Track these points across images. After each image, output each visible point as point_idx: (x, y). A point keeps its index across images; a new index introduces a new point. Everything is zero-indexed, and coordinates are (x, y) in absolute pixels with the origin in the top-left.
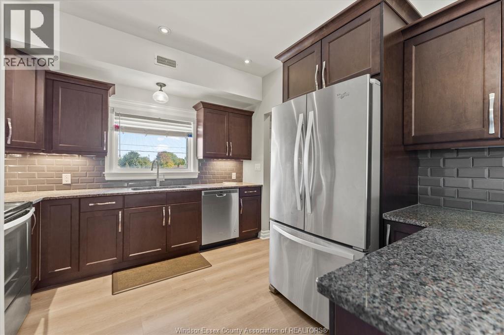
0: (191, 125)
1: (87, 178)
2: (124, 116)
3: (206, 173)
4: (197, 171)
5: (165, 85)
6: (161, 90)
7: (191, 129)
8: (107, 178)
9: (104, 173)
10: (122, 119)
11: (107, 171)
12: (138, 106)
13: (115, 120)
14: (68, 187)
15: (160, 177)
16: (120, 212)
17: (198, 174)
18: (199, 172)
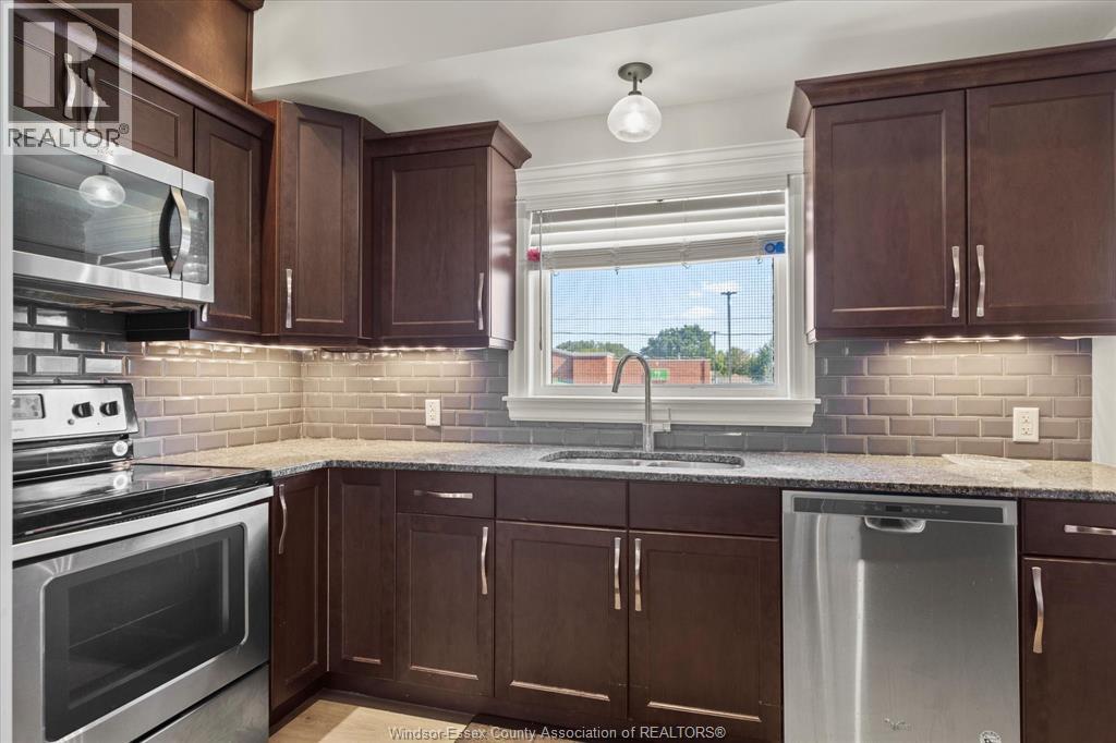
1: (471, 411)
2: (554, 220)
3: (855, 407)
4: (810, 397)
5: (647, 69)
6: (635, 92)
7: (779, 221)
8: (514, 415)
9: (504, 398)
10: (548, 230)
11: (512, 394)
12: (587, 177)
13: (533, 238)
14: (435, 434)
15: (655, 416)
16: (486, 529)
17: (814, 410)
18: (819, 401)
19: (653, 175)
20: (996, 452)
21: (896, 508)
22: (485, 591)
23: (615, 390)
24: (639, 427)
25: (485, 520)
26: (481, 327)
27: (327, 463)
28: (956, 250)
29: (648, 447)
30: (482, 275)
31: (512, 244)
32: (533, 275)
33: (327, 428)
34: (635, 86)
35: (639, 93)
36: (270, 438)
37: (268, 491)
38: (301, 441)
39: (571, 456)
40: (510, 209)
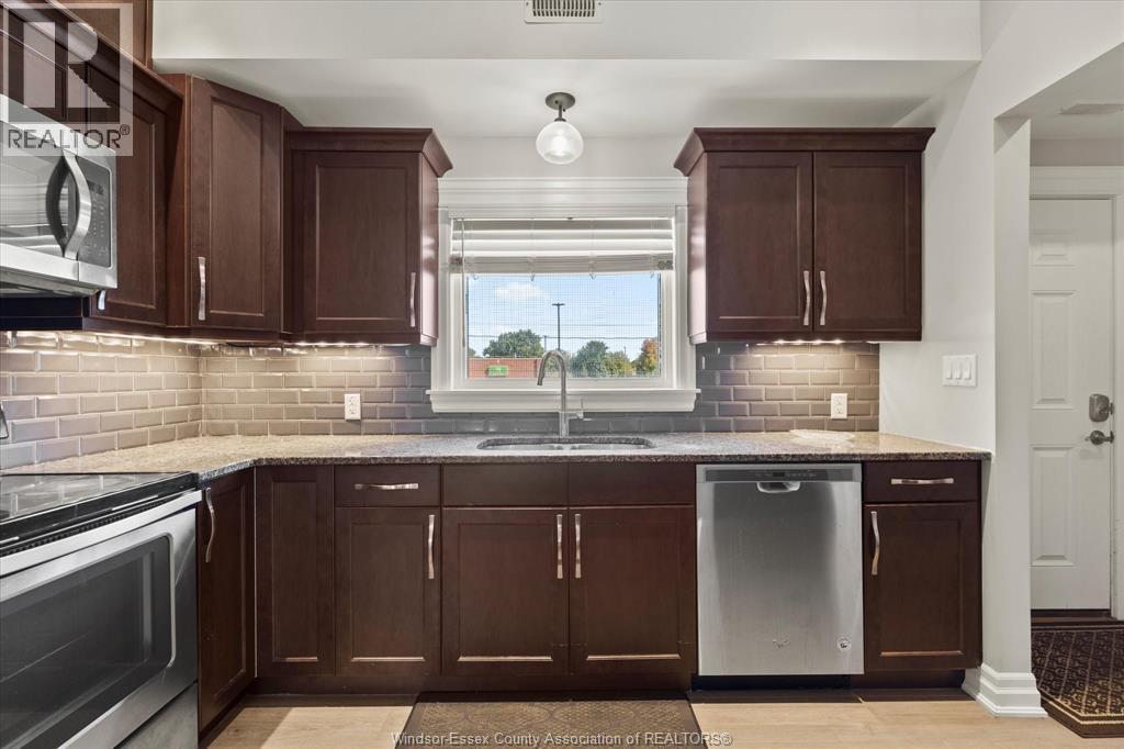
0: (669, 227)
1: (393, 405)
2: (475, 228)
3: (724, 395)
4: (692, 388)
5: (571, 100)
6: (560, 119)
7: (668, 242)
8: (437, 407)
9: (428, 392)
10: (470, 237)
11: (435, 388)
12: (505, 191)
13: (454, 243)
14: (355, 427)
15: (569, 406)
16: (432, 516)
17: (695, 397)
18: (699, 391)
19: (561, 196)
20: (819, 426)
21: (780, 474)
22: (431, 576)
23: (540, 383)
24: (556, 415)
25: (430, 508)
26: (413, 324)
27: (255, 461)
28: (806, 273)
29: (564, 433)
30: (413, 275)
31: (435, 247)
32: (455, 278)
33: (233, 425)
34: (560, 114)
35: (564, 120)
36: (165, 438)
37: (196, 496)
38: (201, 439)
39: (497, 444)
40: (434, 214)
